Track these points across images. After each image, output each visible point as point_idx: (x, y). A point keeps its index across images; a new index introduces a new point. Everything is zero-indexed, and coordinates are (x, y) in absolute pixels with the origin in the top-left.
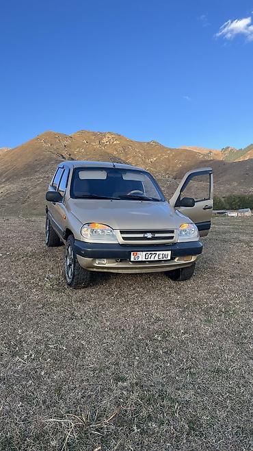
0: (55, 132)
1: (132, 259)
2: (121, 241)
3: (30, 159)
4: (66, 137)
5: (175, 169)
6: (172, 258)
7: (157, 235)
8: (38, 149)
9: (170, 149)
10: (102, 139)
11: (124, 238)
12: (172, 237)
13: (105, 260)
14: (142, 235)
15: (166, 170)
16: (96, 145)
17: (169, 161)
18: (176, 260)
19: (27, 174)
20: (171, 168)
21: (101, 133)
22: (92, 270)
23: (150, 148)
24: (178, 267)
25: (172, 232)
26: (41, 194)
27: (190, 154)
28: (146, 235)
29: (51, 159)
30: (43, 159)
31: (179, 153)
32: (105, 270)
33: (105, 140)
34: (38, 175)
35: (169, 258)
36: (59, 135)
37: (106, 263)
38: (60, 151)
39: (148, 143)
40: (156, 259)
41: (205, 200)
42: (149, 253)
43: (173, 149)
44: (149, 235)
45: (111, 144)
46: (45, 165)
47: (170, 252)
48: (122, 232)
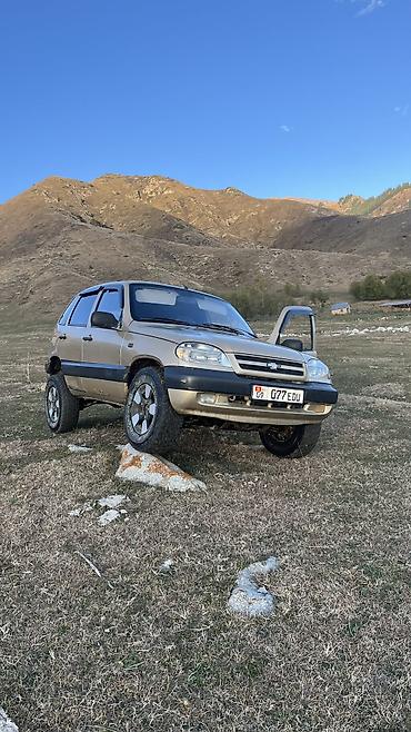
0: (64, 178)
1: (254, 396)
2: (240, 371)
3: (26, 226)
4: (82, 186)
5: (272, 235)
7: (283, 367)
8: (38, 207)
9: (261, 201)
10: (142, 187)
11: (242, 366)
12: (302, 373)
14: (264, 365)
15: (256, 237)
16: (132, 197)
17: (260, 221)
18: (306, 409)
19: (23, 252)
20: (263, 234)
21: (141, 178)
23: (229, 200)
26: (53, 284)
27: (295, 208)
28: (269, 365)
30: (48, 225)
31: (276, 206)
33: (148, 190)
34: (42, 252)
35: (301, 401)
36: (71, 182)
38: (75, 209)
39: (222, 192)
40: (285, 399)
42: (277, 389)
43: (266, 201)
44: (274, 366)
45: (159, 195)
46: (54, 235)
47: (302, 392)
48: (238, 357)
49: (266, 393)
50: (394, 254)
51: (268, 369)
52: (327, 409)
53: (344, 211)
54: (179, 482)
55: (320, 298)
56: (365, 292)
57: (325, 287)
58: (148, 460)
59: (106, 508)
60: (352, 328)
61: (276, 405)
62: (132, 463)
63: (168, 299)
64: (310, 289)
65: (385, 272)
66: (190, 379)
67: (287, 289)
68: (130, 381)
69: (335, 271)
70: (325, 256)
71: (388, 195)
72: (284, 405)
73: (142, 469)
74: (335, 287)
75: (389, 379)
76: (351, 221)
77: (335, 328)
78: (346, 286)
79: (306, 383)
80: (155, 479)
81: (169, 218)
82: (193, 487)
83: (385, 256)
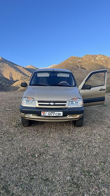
1: (42, 115)
2: (38, 106)
4: (79, 58)
6: (64, 115)
7: (56, 104)
8: (67, 64)
10: (96, 58)
11: (39, 105)
12: (65, 105)
13: (31, 115)
14: (48, 104)
18: (67, 117)
21: (95, 55)
22: (26, 119)
24: (70, 120)
25: (66, 102)
28: (50, 104)
29: (73, 68)
30: (69, 68)
32: (32, 119)
35: (62, 115)
36: (77, 57)
37: (31, 116)
40: (55, 115)
41: (101, 85)
42: (51, 112)
44: (52, 104)
45: (100, 60)
49: (47, 114)
52: (78, 116)
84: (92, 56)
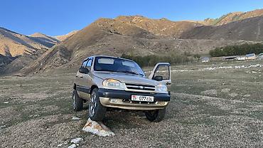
1: (132, 100)
3: (92, 35)
4: (111, 20)
5: (179, 34)
7: (145, 88)
8: (96, 28)
9: (175, 22)
10: (132, 20)
11: (128, 88)
12: (154, 90)
13: (116, 100)
14: (138, 87)
15: (173, 35)
16: (129, 23)
17: (174, 30)
18: (156, 103)
19: (91, 44)
20: (176, 34)
22: (108, 106)
23: (163, 22)
25: (154, 87)
27: (187, 24)
31: (180, 24)
33: (134, 21)
34: (98, 44)
35: (153, 101)
36: (107, 19)
38: (109, 29)
42: (142, 96)
44: (142, 87)
45: (138, 23)
46: (102, 38)
47: (153, 97)
48: (126, 84)
49: (138, 98)
50: (226, 39)
51: (139, 89)
52: (166, 103)
53: (206, 24)
54: (104, 133)
55: (198, 56)
56: (215, 54)
57: (200, 52)
58: (94, 123)
59: (73, 143)
60: (210, 67)
61: (142, 102)
62: (88, 125)
63: (111, 62)
64: (194, 53)
65: (223, 46)
66: (107, 93)
67: (185, 54)
68: (91, 93)
69: (203, 46)
70: (199, 41)
71: (223, 17)
72: (146, 102)
73: (92, 127)
74: (204, 52)
75: (212, 88)
76: (209, 27)
77: (203, 67)
78: (208, 51)
79: (156, 94)
80: (95, 131)
81: (141, 30)
82: (108, 135)
83: (222, 40)
84: (127, 17)
